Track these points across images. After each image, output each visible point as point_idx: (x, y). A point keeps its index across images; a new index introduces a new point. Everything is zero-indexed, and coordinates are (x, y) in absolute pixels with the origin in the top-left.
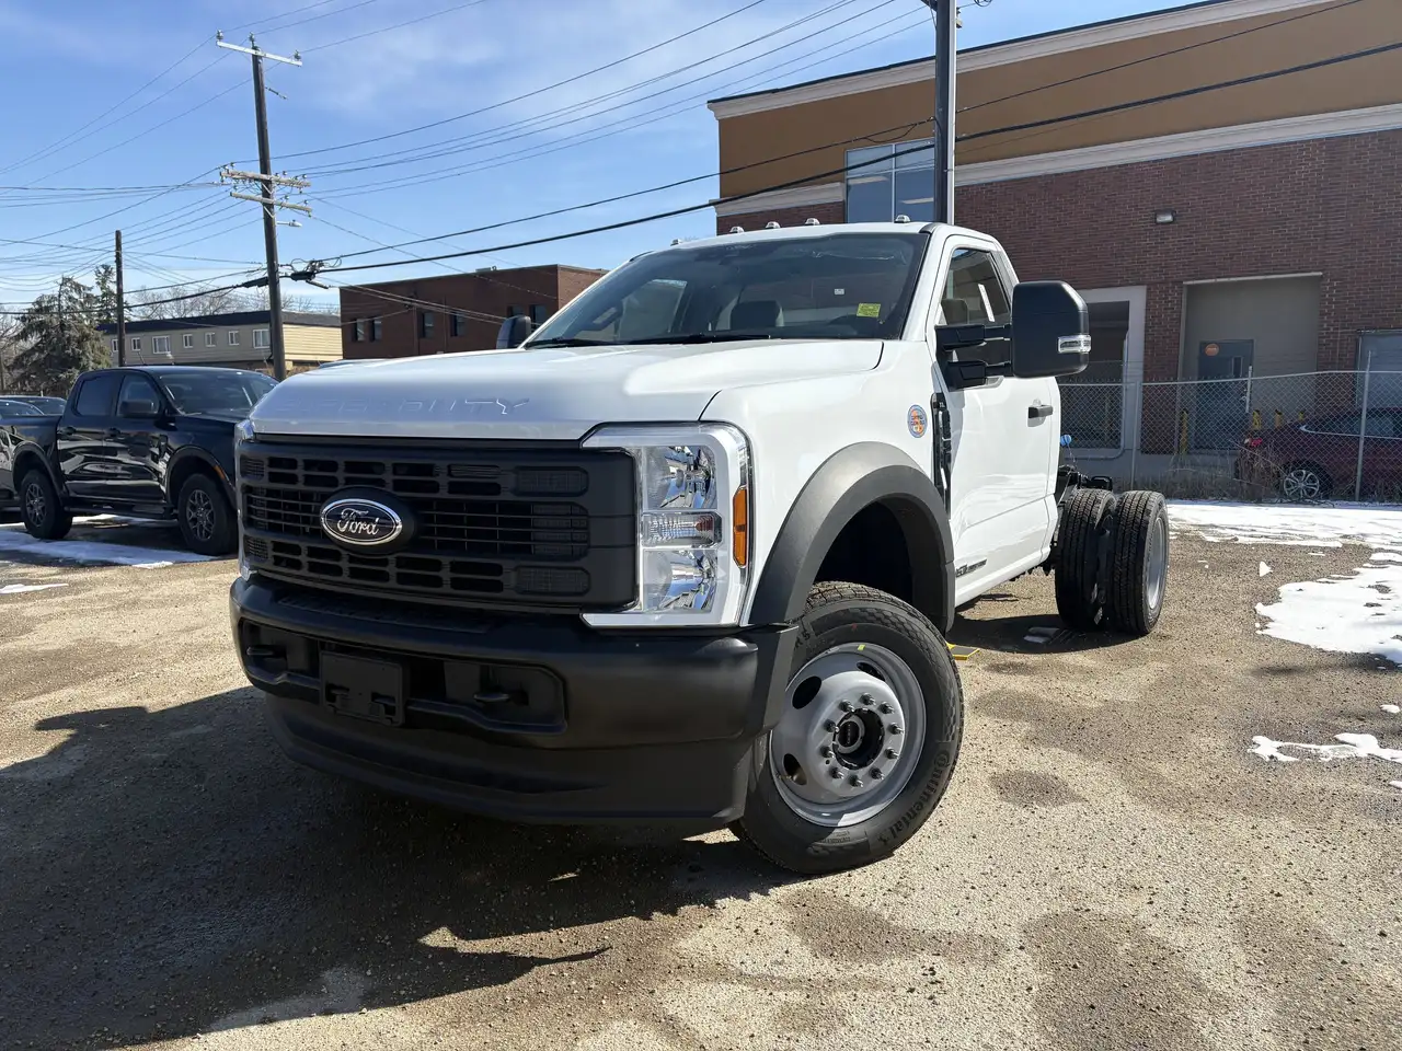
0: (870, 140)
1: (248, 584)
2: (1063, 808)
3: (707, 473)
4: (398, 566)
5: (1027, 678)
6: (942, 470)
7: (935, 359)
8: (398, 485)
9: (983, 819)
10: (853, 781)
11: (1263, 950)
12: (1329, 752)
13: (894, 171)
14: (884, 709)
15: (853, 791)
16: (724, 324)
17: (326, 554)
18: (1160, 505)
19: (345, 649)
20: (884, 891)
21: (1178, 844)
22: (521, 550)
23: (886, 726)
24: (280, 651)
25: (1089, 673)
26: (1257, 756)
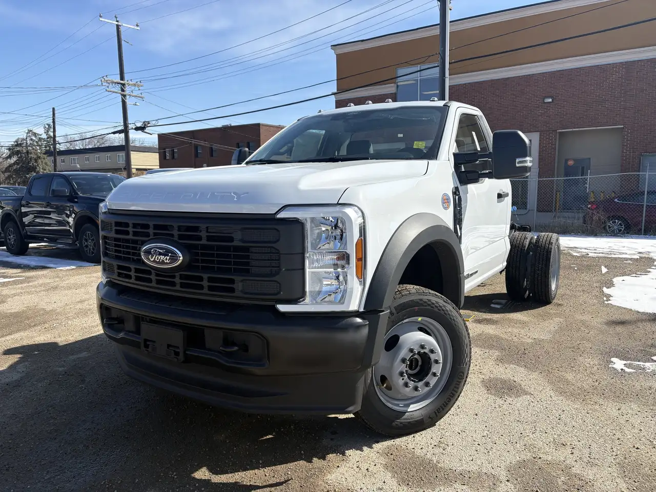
0: (408, 63)
1: (105, 285)
2: (520, 399)
3: (342, 231)
4: (181, 278)
5: (494, 327)
6: (458, 226)
7: (453, 170)
8: (181, 237)
9: (480, 404)
10: (416, 389)
11: (634, 481)
12: (650, 366)
13: (419, 78)
14: (432, 351)
15: (416, 394)
16: (343, 152)
17: (145, 272)
18: (557, 240)
19: (153, 321)
20: (432, 446)
21: (582, 419)
22: (245, 271)
23: (432, 360)
24: (120, 321)
25: (524, 324)
26: (615, 369)
